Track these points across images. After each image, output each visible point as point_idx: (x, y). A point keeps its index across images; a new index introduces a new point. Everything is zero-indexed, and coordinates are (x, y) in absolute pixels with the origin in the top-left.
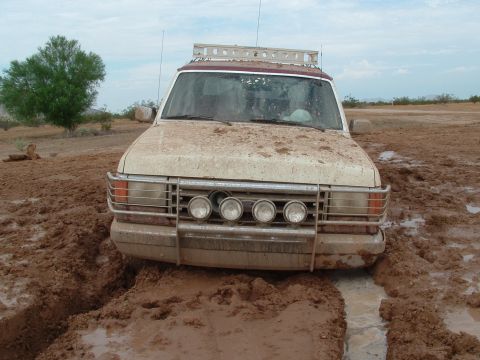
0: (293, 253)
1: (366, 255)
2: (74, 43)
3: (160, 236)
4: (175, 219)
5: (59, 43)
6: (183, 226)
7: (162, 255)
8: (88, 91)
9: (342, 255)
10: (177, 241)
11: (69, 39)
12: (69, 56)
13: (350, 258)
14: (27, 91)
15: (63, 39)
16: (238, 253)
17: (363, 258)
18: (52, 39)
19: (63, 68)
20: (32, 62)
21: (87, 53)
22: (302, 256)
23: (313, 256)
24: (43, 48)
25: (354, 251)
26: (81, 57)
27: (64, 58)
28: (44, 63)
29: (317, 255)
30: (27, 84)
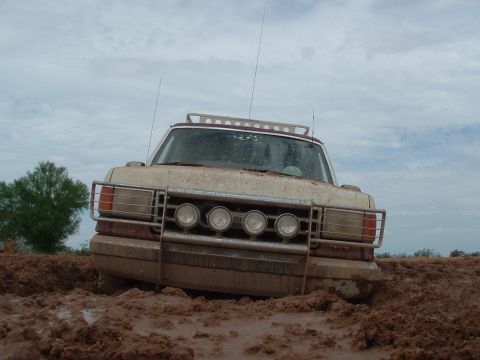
0: (283, 274)
1: (361, 281)
2: (62, 170)
3: (142, 249)
4: (160, 228)
5: (47, 169)
6: (168, 235)
7: (142, 271)
8: (72, 218)
9: (335, 279)
10: (160, 254)
11: (57, 166)
12: (56, 182)
13: (344, 284)
14: (11, 212)
15: (52, 165)
16: (225, 272)
17: (357, 286)
18: (41, 165)
19: (48, 194)
20: (19, 184)
21: (74, 181)
22: (292, 279)
23: (305, 278)
24: (32, 171)
25: (348, 277)
26: (68, 184)
27: (51, 184)
28: (31, 187)
29: (309, 278)
30: (11, 206)
